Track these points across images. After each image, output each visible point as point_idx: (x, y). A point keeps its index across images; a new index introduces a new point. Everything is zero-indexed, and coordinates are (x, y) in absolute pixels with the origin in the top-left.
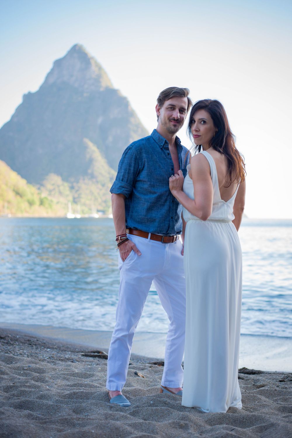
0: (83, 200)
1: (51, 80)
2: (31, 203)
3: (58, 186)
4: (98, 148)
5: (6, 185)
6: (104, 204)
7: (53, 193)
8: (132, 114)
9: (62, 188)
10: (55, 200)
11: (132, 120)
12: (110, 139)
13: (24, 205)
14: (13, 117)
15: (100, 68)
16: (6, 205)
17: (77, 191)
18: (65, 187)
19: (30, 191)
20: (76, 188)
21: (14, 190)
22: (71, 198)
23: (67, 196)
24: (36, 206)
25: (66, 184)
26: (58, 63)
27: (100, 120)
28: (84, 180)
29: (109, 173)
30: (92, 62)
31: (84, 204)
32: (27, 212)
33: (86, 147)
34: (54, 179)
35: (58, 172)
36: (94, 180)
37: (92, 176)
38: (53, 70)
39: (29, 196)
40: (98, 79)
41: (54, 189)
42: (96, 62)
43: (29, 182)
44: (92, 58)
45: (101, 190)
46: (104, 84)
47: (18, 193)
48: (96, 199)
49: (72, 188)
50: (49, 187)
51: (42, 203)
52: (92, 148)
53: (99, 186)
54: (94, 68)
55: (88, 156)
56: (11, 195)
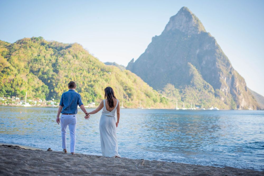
0: (187, 99)
1: (169, 29)
2: (155, 101)
3: (173, 91)
4: (196, 68)
5: (141, 90)
6: (200, 102)
7: (169, 95)
8: (218, 47)
9: (174, 92)
10: (170, 99)
11: (217, 51)
12: (204, 62)
13: (151, 102)
14: (146, 50)
15: (198, 21)
16: (140, 102)
17: (184, 94)
18: (177, 92)
19: (155, 93)
20: (183, 92)
21: (145, 93)
22: (180, 98)
23: (178, 97)
24: (158, 103)
25: (177, 90)
26: (173, 19)
27: (198, 51)
28: (188, 87)
29: (203, 83)
30: (193, 17)
31: (188, 102)
32: (153, 106)
33: (189, 68)
34: (171, 87)
35: (172, 83)
36: (194, 87)
37: (193, 85)
38: (169, 22)
39: (154, 97)
40: (196, 27)
41: (170, 93)
42: (195, 17)
43: (154, 88)
44: (193, 15)
45: (198, 93)
46: (200, 30)
47: (148, 95)
48: (195, 99)
49: (181, 92)
50: (167, 91)
51: (161, 101)
52: (193, 67)
53: (197, 91)
54: (194, 20)
55: (190, 73)
56: (143, 96)
